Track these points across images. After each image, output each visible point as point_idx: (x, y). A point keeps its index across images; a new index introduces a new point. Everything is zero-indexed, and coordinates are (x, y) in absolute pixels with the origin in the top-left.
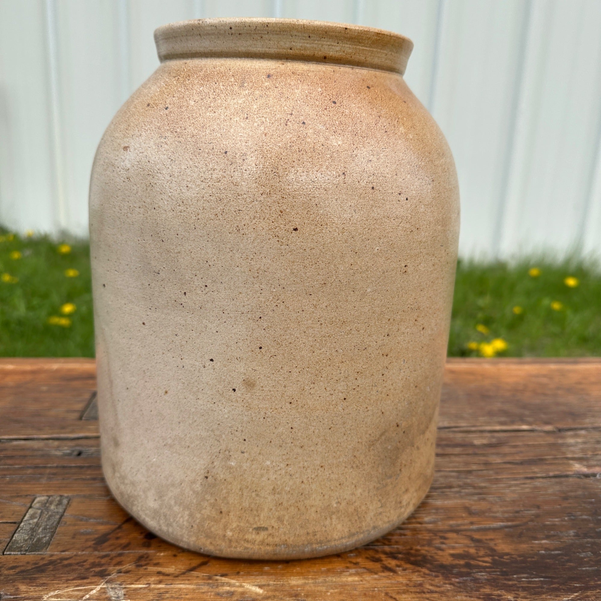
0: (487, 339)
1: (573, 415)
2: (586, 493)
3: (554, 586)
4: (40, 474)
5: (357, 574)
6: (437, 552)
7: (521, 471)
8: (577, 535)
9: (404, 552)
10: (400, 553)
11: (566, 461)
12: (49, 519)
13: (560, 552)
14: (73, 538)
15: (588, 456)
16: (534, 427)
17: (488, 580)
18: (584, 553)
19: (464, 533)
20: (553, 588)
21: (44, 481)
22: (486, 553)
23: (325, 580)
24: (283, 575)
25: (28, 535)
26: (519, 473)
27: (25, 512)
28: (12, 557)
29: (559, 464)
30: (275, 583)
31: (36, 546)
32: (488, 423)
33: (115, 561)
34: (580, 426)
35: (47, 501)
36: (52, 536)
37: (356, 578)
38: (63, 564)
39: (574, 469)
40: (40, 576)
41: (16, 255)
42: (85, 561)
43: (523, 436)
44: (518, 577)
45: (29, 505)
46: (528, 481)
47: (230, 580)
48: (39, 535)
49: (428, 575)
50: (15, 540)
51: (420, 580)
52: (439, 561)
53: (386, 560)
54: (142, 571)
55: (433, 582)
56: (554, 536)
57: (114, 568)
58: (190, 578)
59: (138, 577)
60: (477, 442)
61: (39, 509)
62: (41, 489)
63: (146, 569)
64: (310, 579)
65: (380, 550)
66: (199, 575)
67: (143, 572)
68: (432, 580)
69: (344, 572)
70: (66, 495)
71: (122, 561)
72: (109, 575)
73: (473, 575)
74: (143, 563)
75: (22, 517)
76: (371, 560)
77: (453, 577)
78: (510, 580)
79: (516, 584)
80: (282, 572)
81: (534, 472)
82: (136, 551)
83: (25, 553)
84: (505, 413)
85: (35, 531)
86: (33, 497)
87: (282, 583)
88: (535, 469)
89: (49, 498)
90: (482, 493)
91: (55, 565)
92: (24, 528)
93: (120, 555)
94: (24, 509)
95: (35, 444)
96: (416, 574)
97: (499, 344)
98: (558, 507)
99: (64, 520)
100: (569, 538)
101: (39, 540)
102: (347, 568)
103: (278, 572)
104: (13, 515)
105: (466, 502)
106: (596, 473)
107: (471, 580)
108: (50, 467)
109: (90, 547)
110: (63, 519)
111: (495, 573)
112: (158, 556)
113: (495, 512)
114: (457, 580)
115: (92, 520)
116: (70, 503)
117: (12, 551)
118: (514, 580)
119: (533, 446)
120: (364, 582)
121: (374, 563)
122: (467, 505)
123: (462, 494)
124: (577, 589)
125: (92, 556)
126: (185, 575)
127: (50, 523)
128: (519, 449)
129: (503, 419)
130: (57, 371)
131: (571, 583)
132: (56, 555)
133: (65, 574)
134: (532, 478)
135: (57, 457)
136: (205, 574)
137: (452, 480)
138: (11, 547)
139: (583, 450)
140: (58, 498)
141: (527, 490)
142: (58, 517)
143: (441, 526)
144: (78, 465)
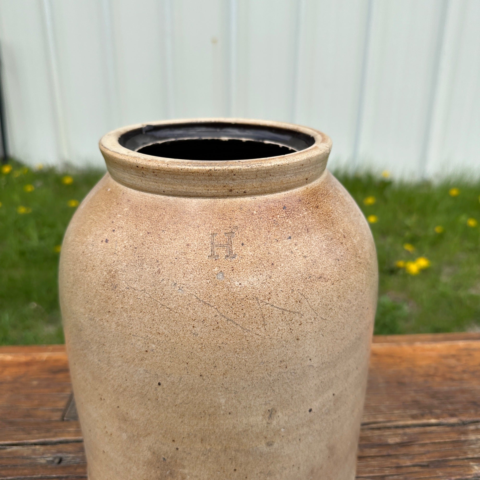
0: (412, 258)
1: (476, 404)
7: (427, 476)
11: (467, 463)
16: (441, 420)
29: (461, 466)
32: (402, 417)
39: (474, 472)
41: (29, 188)
43: (431, 432)
60: (391, 441)
84: (416, 403)
95: (25, 451)
97: (422, 262)
119: (440, 443)
128: (427, 448)
129: (415, 412)
135: (42, 465)
144: (58, 475)
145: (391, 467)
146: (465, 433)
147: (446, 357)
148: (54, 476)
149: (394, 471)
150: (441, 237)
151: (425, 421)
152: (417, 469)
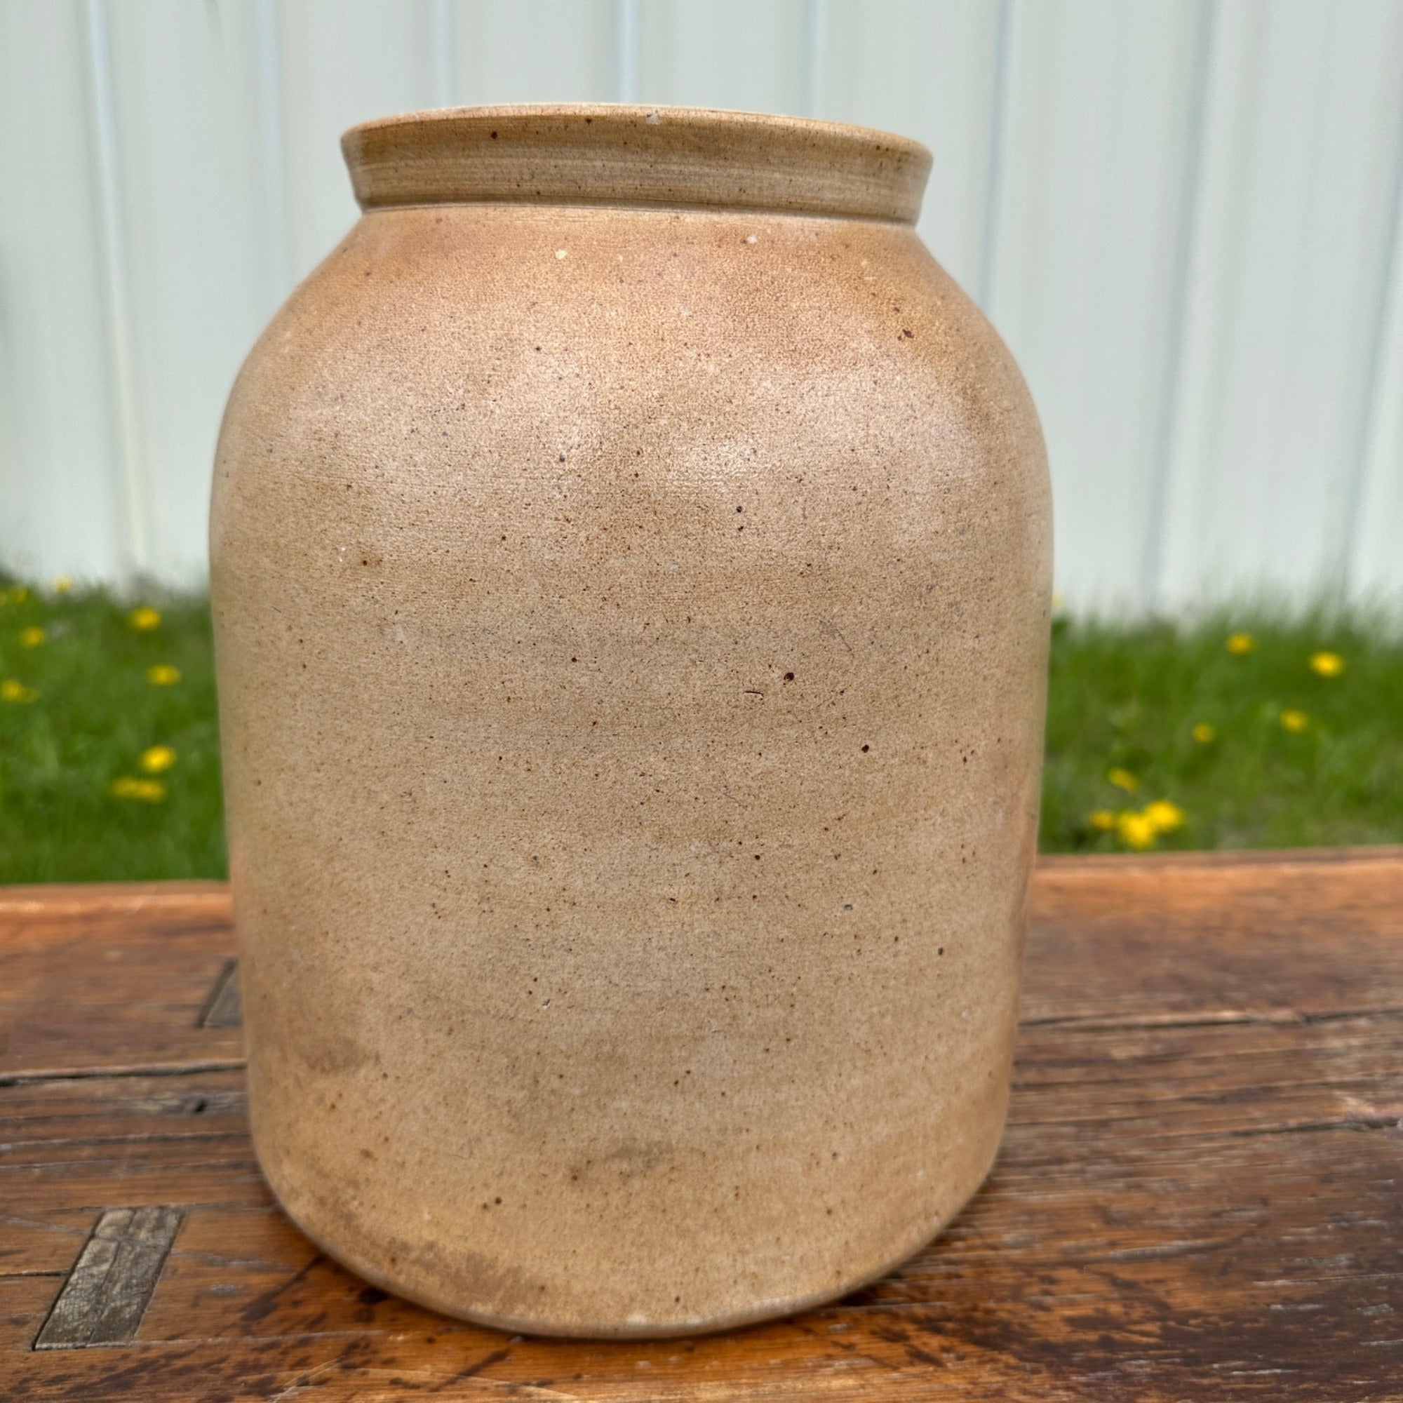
0: (1134, 804)
1: (1340, 982)
2: (1374, 1166)
3: (1305, 1386)
4: (112, 1158)
5: (852, 1371)
6: (1034, 1314)
7: (1222, 1119)
8: (1355, 1265)
9: (959, 1315)
10: (949, 1319)
11: (1325, 1092)
12: (135, 1262)
13: (1317, 1306)
14: (195, 1305)
15: (1377, 1078)
16: (1250, 1013)
17: (1153, 1376)
18: (1374, 1308)
19: (1093, 1267)
20: (1305, 1390)
21: (121, 1174)
22: (1148, 1312)
23: (778, 1387)
24: (681, 1379)
25: (89, 1301)
26: (1217, 1124)
27: (79, 1249)
28: (55, 1354)
29: (1309, 1099)
30: (663, 1398)
31: (109, 1328)
32: (1144, 1009)
33: (291, 1359)
34: (1355, 1008)
35: (131, 1220)
36: (145, 1303)
37: (851, 1382)
38: (171, 1368)
39: (1345, 1109)
40: (119, 1397)
41: (33, 637)
42: (222, 1360)
43: (1224, 1036)
44: (1222, 1369)
45: (87, 1231)
46: (1240, 1141)
47: (558, 1394)
48: (114, 1301)
49: (1015, 1368)
50: (60, 1315)
51: (997, 1382)
52: (1039, 1336)
53: (918, 1337)
54: (355, 1379)
55: (1027, 1386)
56: (1303, 1268)
57: (290, 1373)
58: (466, 1392)
59: (348, 1393)
60: (1119, 1053)
61: (111, 1240)
62: (116, 1192)
63: (364, 1373)
64: (744, 1387)
65: (903, 1313)
66: (488, 1385)
67: (357, 1383)
68: (1027, 1381)
69: (821, 1366)
70: (173, 1205)
71: (309, 1357)
72: (280, 1390)
73: (1118, 1365)
74: (357, 1359)
75: (73, 1260)
76: (883, 1337)
77: (1073, 1373)
78: (1204, 1375)
79: (1218, 1385)
80: (678, 1371)
81: (1253, 1120)
82: (341, 1333)
83: (83, 1344)
84: (1180, 982)
85: (105, 1293)
86: (97, 1214)
87: (679, 1397)
88: (1256, 1112)
89: (135, 1213)
90: (1134, 1172)
91: (155, 1370)
92: (79, 1286)
93: (304, 1343)
94: (77, 1241)
95: (98, 1088)
96: (989, 1367)
97: (1163, 815)
98: (1311, 1199)
99: (172, 1263)
100: (1338, 1272)
101: (115, 1312)
102: (829, 1357)
103: (669, 1371)
104: (52, 1255)
105: (1099, 1194)
106: (1395, 1116)
107: (1115, 1378)
108: (135, 1142)
109: (233, 1325)
110: (169, 1262)
111: (1168, 1360)
112: (392, 1342)
113: (1165, 1217)
114: (1083, 1379)
115: (235, 1263)
116: (183, 1224)
117: (52, 1342)
118: (1214, 1375)
119: (1249, 1057)
120: (870, 1390)
121: (890, 1344)
122: (1101, 1201)
123: (1088, 1176)
124: (1361, 1392)
125: (237, 1347)
126: (456, 1386)
127: (138, 1272)
128: (1216, 1067)
129: (1177, 997)
130: (142, 913)
131: (1346, 1379)
132: (156, 1347)
133: (178, 1390)
134: (1247, 1134)
135: (148, 1115)
136: (501, 1383)
137: (1063, 1143)
138: (51, 1331)
139: (1364, 1065)
140: (156, 1214)
141: (1238, 1163)
142: (156, 1257)
143: (1042, 1252)
144: (199, 1133)
145: (1126, 1104)
146: (1316, 1036)
147: (1251, 893)
148: (188, 1134)
149: (1132, 1112)
150: (1211, 752)
151: (1207, 1015)
152: (1193, 1107)
